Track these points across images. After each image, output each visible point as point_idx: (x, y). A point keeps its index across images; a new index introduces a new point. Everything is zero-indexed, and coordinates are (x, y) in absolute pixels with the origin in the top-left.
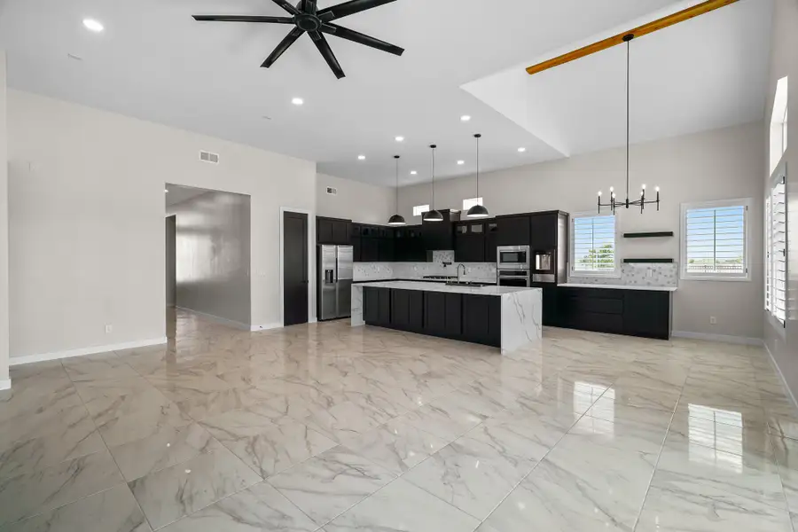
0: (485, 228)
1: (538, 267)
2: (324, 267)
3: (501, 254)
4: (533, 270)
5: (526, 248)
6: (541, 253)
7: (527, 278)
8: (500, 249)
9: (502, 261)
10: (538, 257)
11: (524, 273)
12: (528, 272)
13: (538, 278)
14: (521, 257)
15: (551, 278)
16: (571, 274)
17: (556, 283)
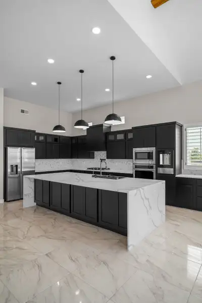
0: (126, 136)
1: (161, 163)
2: (10, 163)
3: (136, 153)
4: (158, 165)
5: (153, 149)
6: (163, 153)
7: (154, 170)
8: (135, 150)
9: (136, 158)
10: (161, 155)
11: (152, 167)
12: (155, 166)
13: (161, 170)
14: (150, 156)
15: (170, 171)
16: (185, 168)
17: (174, 174)
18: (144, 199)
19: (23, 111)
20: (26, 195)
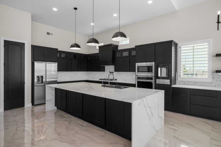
0: (130, 53)
1: (159, 75)
2: (36, 75)
3: (138, 67)
4: (157, 77)
5: (152, 64)
6: (161, 67)
7: (153, 81)
8: (138, 64)
9: (138, 71)
10: (159, 69)
11: (151, 79)
12: (154, 78)
13: (159, 81)
14: (149, 69)
15: (167, 82)
16: (179, 79)
17: (171, 85)
18: (147, 107)
19: (48, 34)
20: (48, 101)
